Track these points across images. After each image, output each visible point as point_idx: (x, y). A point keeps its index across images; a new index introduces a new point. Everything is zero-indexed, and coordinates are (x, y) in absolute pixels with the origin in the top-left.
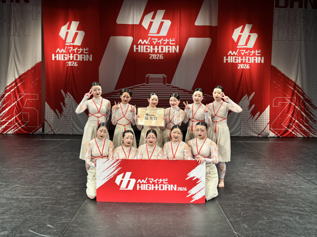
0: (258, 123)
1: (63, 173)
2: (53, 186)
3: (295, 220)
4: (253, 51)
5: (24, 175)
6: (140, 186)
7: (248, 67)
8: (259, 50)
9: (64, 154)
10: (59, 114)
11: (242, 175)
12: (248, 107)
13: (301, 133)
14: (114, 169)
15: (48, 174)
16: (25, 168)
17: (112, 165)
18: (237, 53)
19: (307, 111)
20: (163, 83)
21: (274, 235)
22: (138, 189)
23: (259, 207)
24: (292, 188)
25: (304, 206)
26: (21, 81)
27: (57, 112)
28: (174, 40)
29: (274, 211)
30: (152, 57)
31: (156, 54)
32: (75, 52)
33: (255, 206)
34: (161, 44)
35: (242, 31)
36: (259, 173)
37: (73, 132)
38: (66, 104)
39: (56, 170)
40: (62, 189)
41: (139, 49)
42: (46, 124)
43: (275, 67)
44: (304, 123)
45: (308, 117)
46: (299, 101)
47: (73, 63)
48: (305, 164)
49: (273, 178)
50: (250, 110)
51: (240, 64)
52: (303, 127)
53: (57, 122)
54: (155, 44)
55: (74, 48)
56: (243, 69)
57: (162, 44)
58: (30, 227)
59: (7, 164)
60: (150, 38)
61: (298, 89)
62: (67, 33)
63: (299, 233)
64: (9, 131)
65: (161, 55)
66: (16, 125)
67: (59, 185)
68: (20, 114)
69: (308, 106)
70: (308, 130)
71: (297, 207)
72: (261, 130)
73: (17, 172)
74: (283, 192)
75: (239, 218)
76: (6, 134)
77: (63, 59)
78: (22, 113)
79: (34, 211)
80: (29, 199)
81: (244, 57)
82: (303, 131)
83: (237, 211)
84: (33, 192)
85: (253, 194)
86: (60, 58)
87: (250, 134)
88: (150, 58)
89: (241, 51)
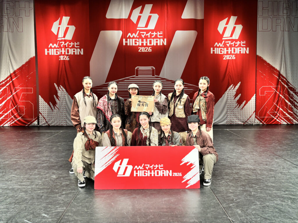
0: (244, 111)
1: (57, 163)
2: (47, 175)
3: (288, 205)
4: (238, 42)
5: (20, 165)
6: (137, 172)
7: (234, 58)
8: (244, 41)
9: (59, 144)
10: (52, 106)
11: (232, 161)
12: (234, 96)
13: (285, 120)
14: (112, 156)
15: (43, 164)
16: (21, 159)
17: (110, 153)
18: (223, 45)
19: (291, 99)
20: (152, 75)
21: (268, 220)
22: (135, 175)
23: (251, 192)
24: (281, 173)
25: (295, 191)
26: (16, 76)
27: (51, 104)
28: (162, 34)
29: (266, 196)
30: (141, 50)
31: (145, 47)
32: (67, 46)
33: (247, 191)
34: (149, 37)
35: (227, 23)
36: (248, 159)
37: (67, 124)
38: (59, 97)
39: (51, 160)
40: (57, 179)
41: (128, 42)
42: (40, 116)
43: (261, 57)
44: (288, 110)
45: (293, 105)
46: (283, 90)
47: (65, 57)
48: (291, 149)
49: (262, 163)
50: (236, 99)
51: (225, 55)
52: (287, 114)
53: (51, 114)
54: (143, 37)
55: (65, 43)
56: (229, 59)
57: (151, 38)
58: (25, 217)
59: (3, 156)
60: (138, 31)
61: (282, 78)
62: (59, 28)
63: (292, 218)
64: (6, 123)
65: (149, 48)
66: (12, 118)
67: (54, 174)
68: (16, 107)
69: (292, 95)
70: (292, 117)
71: (288, 191)
72: (247, 118)
73: (13, 163)
74: (273, 177)
75: (232, 204)
76: (3, 126)
77: (55, 54)
78: (17, 106)
79: (30, 200)
80: (24, 189)
81: (229, 48)
82: (287, 119)
83: (229, 196)
84: (28, 182)
85: (244, 179)
86: (53, 52)
87: (236, 122)
88: (139, 51)
89: (226, 42)
